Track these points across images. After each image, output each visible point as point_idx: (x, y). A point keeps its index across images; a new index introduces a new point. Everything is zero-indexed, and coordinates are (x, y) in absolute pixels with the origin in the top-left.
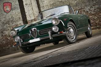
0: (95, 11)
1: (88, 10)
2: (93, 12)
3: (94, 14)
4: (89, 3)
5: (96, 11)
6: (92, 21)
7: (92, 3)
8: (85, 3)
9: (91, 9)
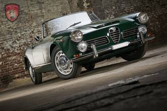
0: (20, 49)
1: (9, 47)
2: (18, 50)
3: (19, 54)
4: (10, 35)
5: (22, 48)
6: (16, 65)
7: (15, 36)
8: (3, 35)
9: (14, 46)
